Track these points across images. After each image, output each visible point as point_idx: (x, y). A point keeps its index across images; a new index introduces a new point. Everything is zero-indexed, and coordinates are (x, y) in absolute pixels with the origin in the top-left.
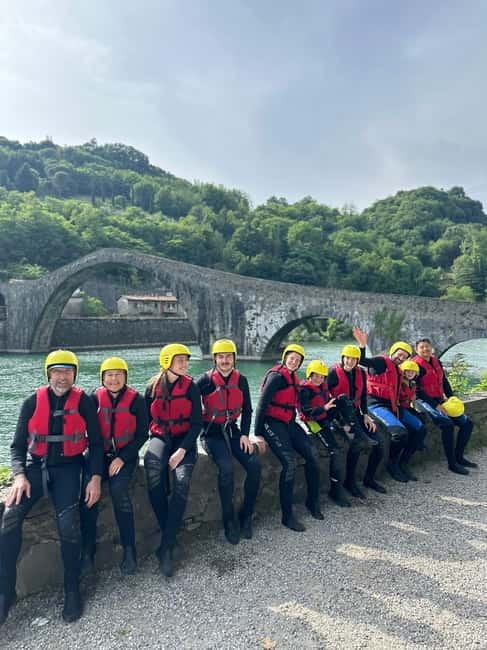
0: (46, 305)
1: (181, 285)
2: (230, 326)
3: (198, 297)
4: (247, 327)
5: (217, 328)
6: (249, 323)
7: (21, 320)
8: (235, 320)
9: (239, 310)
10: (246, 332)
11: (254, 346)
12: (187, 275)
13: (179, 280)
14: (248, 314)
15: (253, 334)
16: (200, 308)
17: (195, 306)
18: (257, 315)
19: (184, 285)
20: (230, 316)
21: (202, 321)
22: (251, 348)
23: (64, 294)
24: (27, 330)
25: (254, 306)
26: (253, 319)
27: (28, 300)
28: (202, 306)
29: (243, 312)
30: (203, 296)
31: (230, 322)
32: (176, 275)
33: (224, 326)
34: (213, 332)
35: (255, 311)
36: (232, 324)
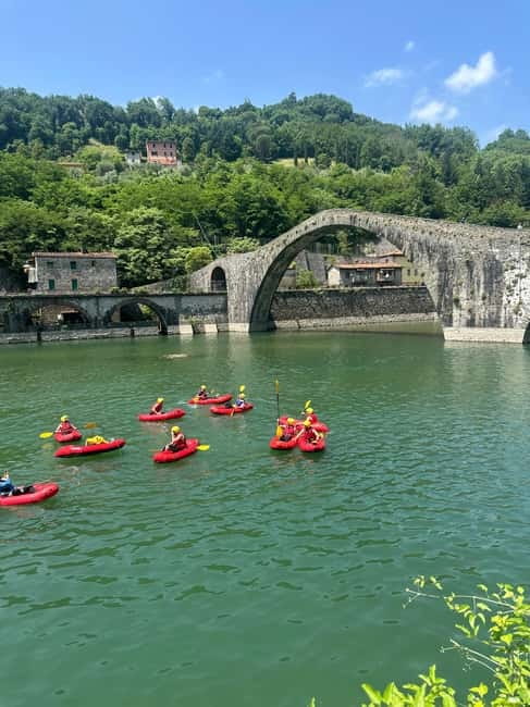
0: (265, 278)
1: (416, 244)
2: (482, 291)
3: (437, 258)
4: (506, 292)
5: (463, 295)
6: (509, 288)
7: (241, 295)
8: (488, 284)
9: (494, 271)
10: (504, 298)
11: (514, 316)
12: (423, 232)
13: (414, 239)
14: (509, 277)
15: (514, 300)
16: (441, 271)
17: (435, 269)
18: (522, 276)
19: (420, 244)
20: (482, 280)
21: (443, 287)
22: (511, 318)
23: (282, 265)
24: (246, 304)
25: (517, 265)
26: (515, 282)
27: (247, 274)
28: (444, 269)
29: (500, 272)
30: (445, 255)
31: (482, 286)
32: (409, 233)
33: (472, 293)
34: (457, 301)
35: (516, 272)
36: (485, 288)
